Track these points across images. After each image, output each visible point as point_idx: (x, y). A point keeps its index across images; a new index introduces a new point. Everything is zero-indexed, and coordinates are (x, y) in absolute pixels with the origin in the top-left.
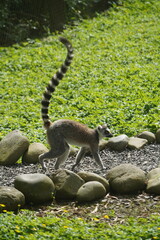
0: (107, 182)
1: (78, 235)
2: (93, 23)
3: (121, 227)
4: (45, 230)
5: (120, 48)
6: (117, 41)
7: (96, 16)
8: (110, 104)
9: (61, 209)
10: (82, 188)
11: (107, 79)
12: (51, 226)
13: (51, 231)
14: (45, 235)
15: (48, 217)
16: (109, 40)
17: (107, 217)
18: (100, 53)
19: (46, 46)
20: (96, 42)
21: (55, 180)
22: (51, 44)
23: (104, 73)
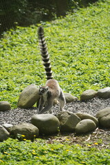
0: (97, 119)
1: (76, 156)
2: (87, 11)
3: (107, 150)
4: (53, 153)
5: (106, 28)
6: (104, 23)
7: (89, 6)
8: (99, 66)
9: (65, 138)
10: (79, 124)
11: (97, 49)
12: (57, 150)
13: (57, 154)
14: (53, 156)
15: (55, 144)
16: (98, 22)
17: (96, 144)
18: (92, 31)
19: (54, 26)
20: (89, 24)
21: (60, 118)
22: (57, 25)
23: (94, 45)
